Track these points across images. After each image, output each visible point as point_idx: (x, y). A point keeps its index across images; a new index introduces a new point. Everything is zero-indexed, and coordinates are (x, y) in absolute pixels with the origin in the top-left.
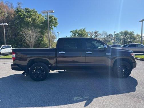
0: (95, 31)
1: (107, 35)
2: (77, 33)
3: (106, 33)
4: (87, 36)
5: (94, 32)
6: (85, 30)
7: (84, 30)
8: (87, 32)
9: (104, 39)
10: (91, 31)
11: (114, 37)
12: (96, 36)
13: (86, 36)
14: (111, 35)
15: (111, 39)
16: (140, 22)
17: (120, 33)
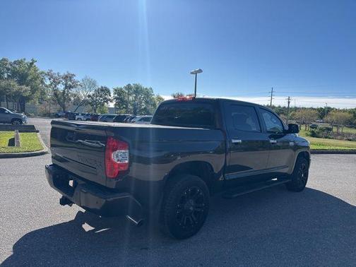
0: (66, 74)
1: (97, 88)
2: (8, 69)
3: (93, 84)
4: (42, 82)
5: (62, 74)
6: (35, 64)
7: (32, 64)
8: (42, 73)
9: (89, 96)
10: (55, 71)
11: (112, 95)
12: (68, 87)
13: (38, 81)
14: (105, 91)
15: (107, 100)
16: (192, 73)
17: (125, 88)
